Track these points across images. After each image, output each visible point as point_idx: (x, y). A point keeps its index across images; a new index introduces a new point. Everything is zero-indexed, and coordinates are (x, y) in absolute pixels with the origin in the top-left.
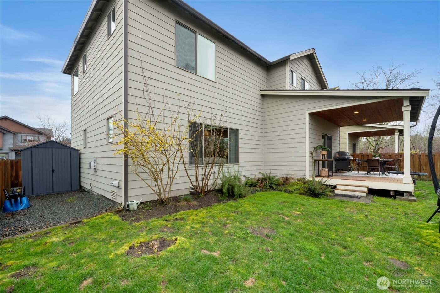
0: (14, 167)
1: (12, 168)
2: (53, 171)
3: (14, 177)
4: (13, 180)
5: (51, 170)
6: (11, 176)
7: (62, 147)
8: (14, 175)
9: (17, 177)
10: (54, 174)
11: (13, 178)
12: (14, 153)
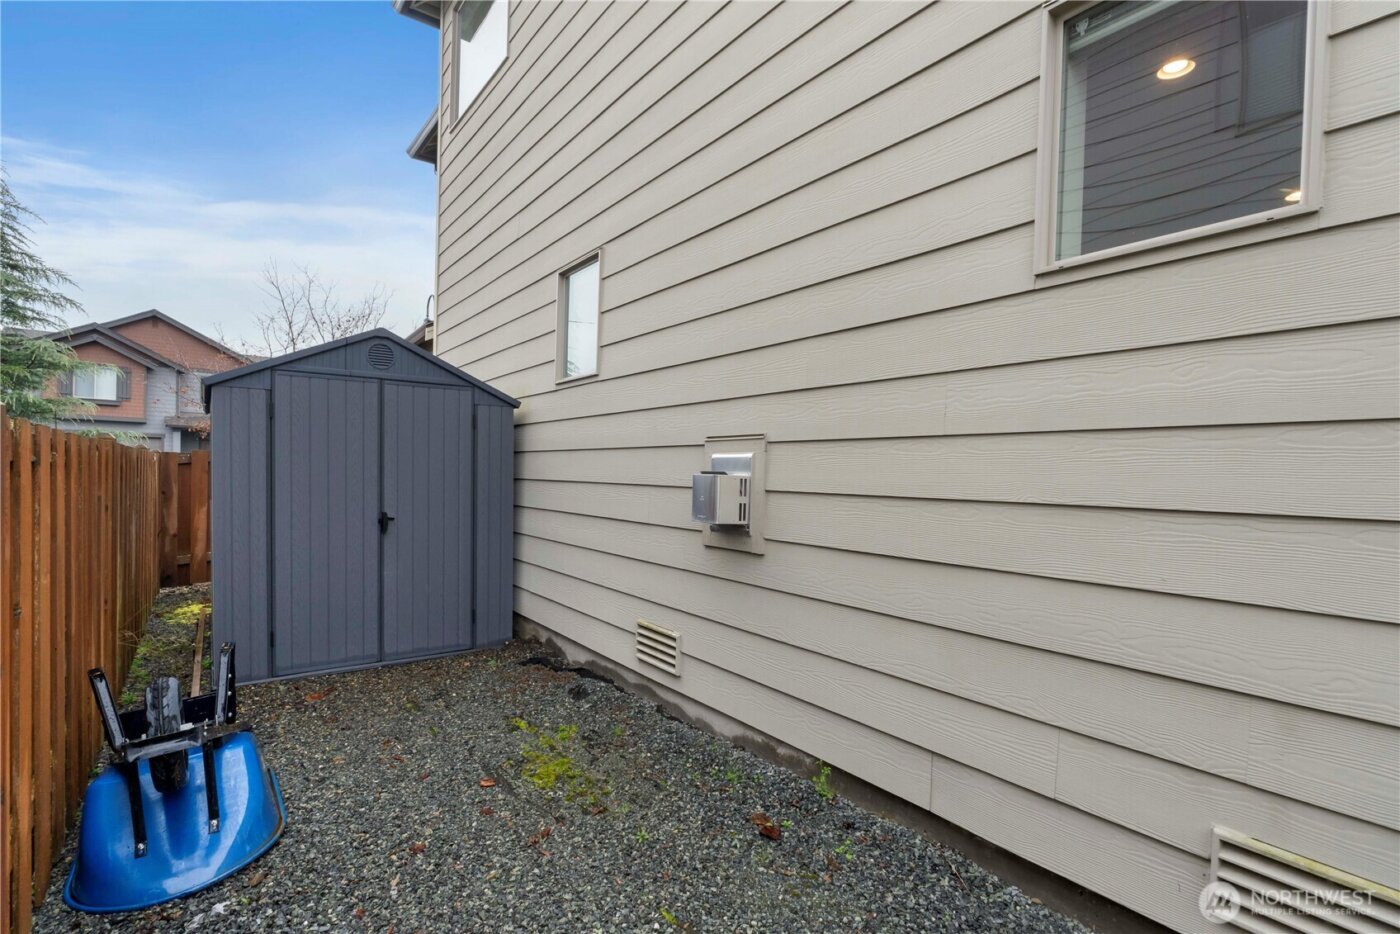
0: (175, 490)
1: (165, 494)
2: (384, 522)
3: (175, 536)
4: (167, 548)
5: (374, 517)
6: (163, 531)
7: (430, 379)
8: (173, 525)
9: (185, 539)
10: (389, 540)
11: (168, 540)
12: (177, 436)
